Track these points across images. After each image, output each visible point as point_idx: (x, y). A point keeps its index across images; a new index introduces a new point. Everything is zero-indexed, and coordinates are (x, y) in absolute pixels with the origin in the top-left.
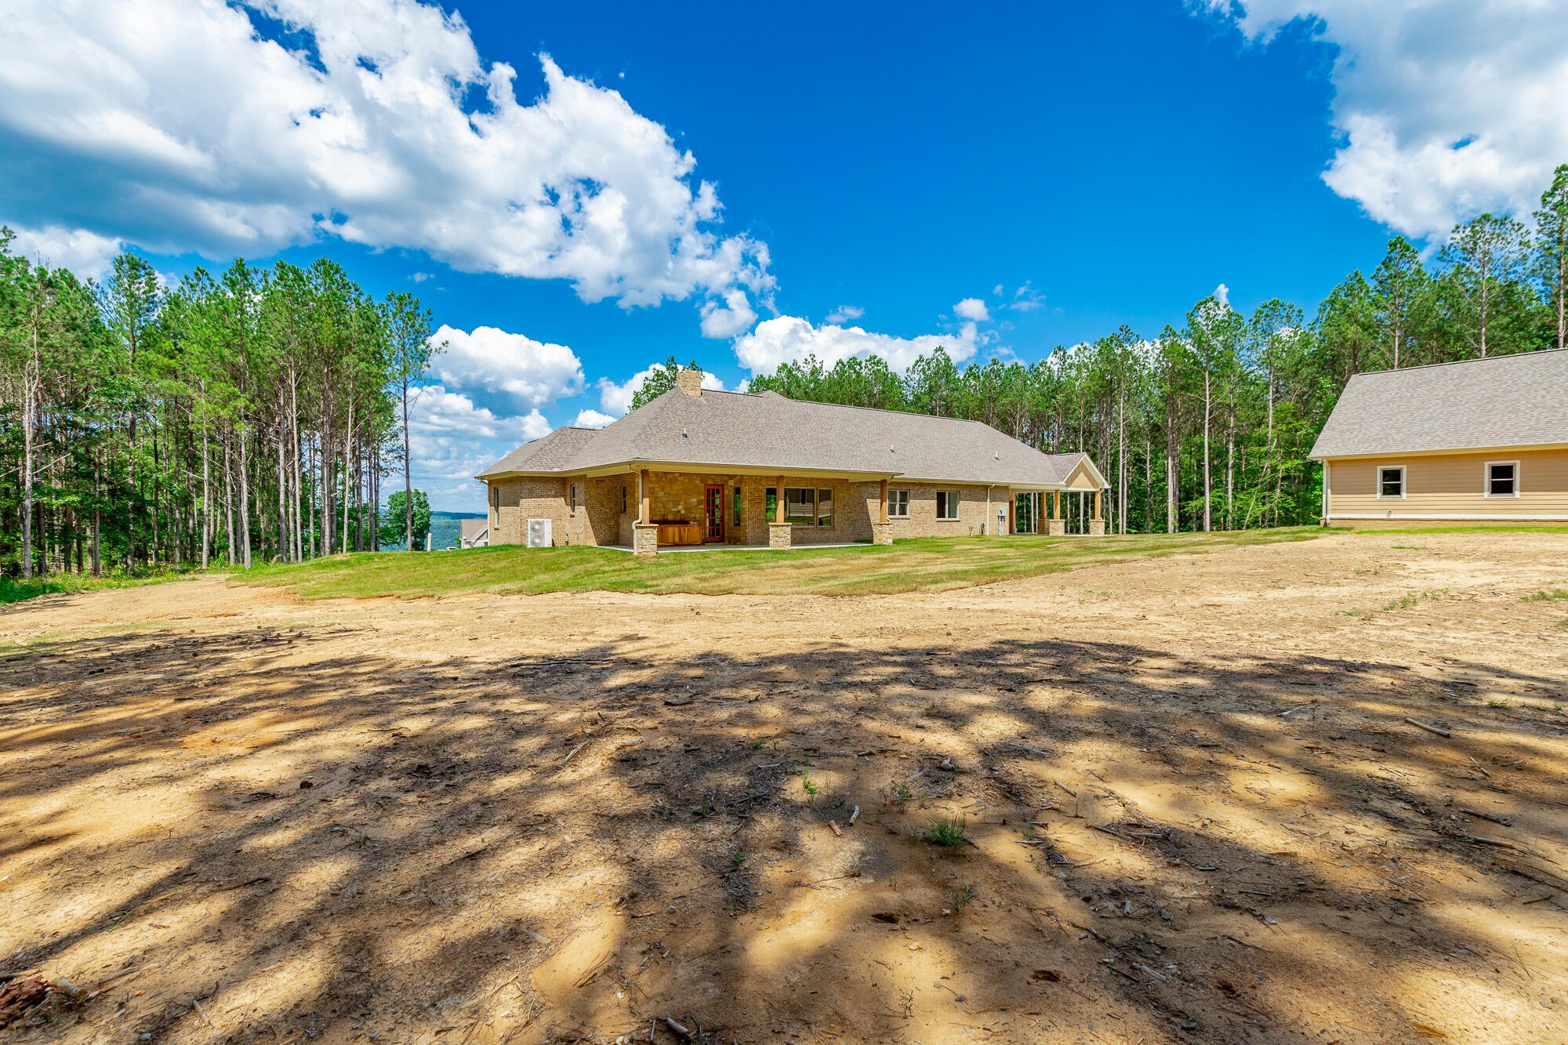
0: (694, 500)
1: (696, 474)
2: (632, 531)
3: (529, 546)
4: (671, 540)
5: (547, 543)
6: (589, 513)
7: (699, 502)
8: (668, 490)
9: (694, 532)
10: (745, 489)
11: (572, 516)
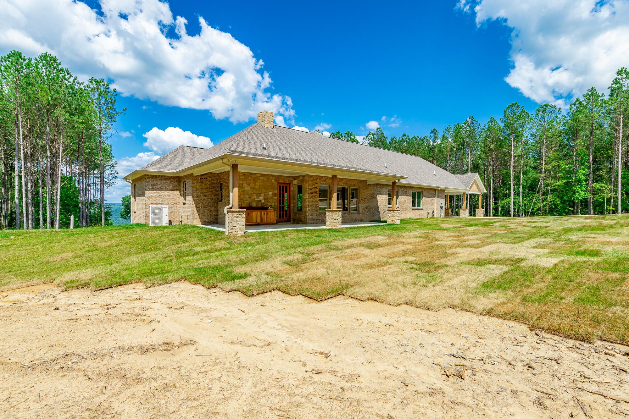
0: (271, 193)
1: (272, 176)
2: (225, 215)
3: (151, 225)
4: (255, 221)
5: (165, 222)
6: (195, 201)
7: (274, 195)
8: (252, 185)
9: (272, 215)
10: (306, 186)
11: (184, 204)
